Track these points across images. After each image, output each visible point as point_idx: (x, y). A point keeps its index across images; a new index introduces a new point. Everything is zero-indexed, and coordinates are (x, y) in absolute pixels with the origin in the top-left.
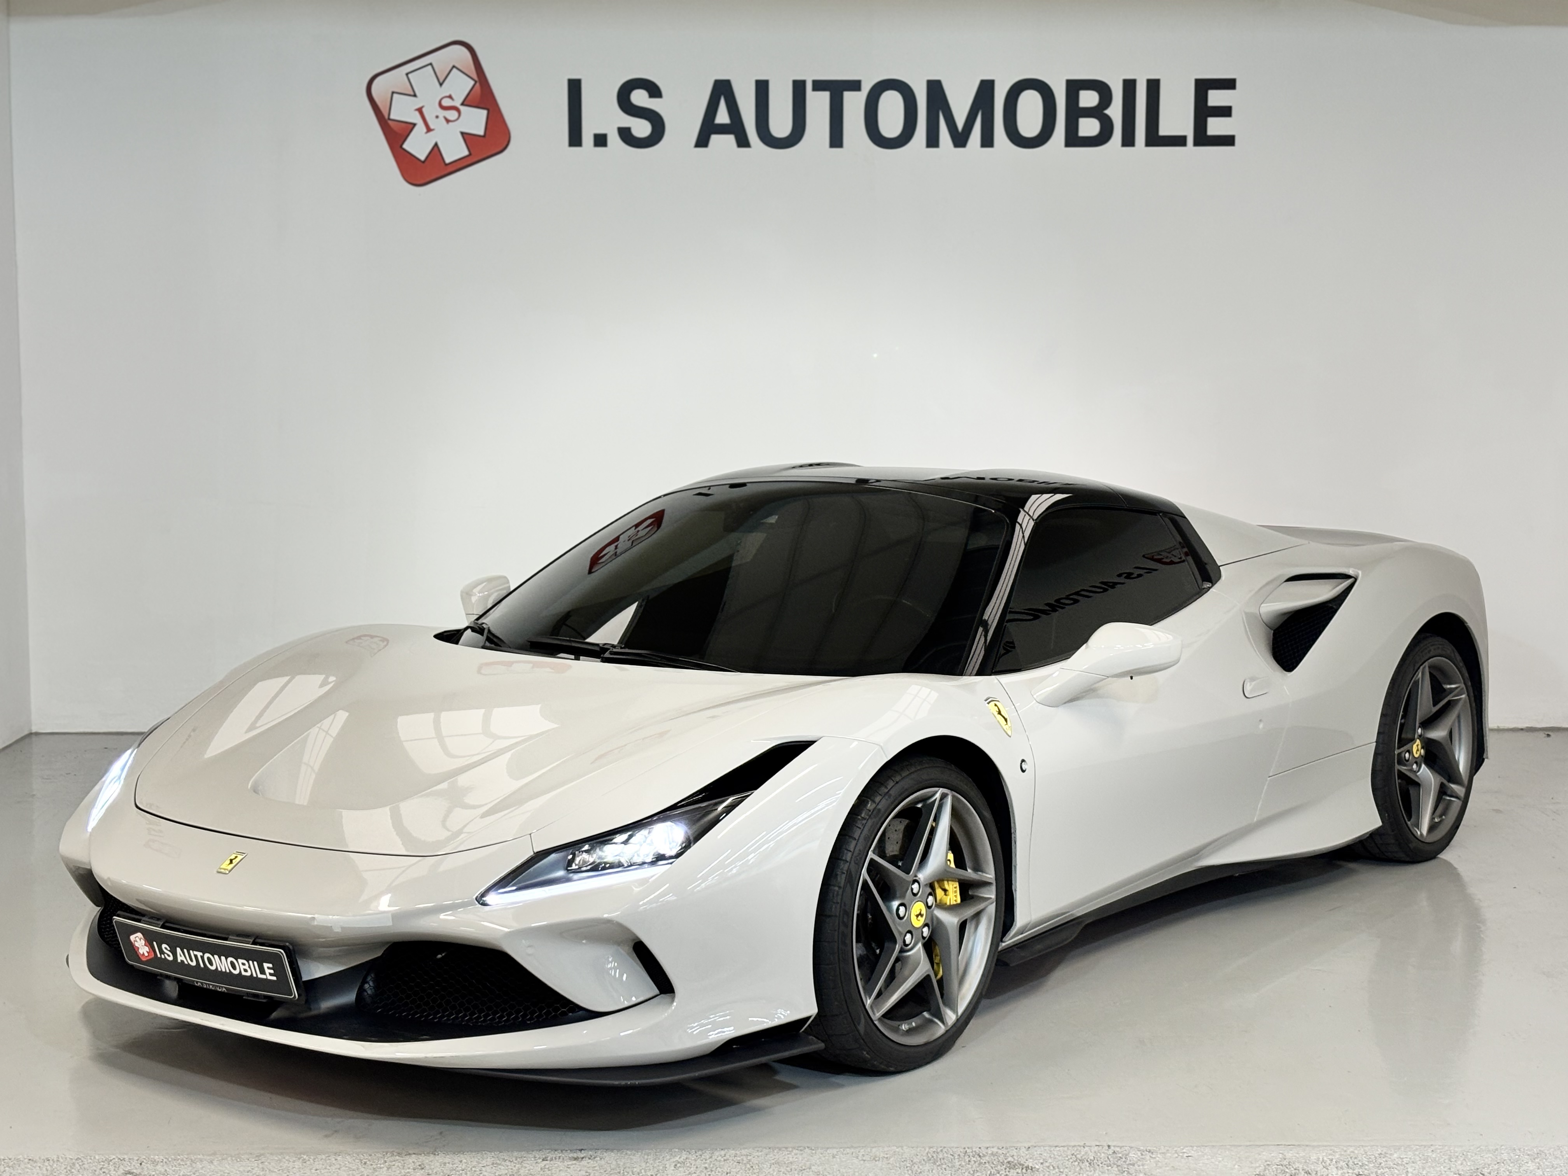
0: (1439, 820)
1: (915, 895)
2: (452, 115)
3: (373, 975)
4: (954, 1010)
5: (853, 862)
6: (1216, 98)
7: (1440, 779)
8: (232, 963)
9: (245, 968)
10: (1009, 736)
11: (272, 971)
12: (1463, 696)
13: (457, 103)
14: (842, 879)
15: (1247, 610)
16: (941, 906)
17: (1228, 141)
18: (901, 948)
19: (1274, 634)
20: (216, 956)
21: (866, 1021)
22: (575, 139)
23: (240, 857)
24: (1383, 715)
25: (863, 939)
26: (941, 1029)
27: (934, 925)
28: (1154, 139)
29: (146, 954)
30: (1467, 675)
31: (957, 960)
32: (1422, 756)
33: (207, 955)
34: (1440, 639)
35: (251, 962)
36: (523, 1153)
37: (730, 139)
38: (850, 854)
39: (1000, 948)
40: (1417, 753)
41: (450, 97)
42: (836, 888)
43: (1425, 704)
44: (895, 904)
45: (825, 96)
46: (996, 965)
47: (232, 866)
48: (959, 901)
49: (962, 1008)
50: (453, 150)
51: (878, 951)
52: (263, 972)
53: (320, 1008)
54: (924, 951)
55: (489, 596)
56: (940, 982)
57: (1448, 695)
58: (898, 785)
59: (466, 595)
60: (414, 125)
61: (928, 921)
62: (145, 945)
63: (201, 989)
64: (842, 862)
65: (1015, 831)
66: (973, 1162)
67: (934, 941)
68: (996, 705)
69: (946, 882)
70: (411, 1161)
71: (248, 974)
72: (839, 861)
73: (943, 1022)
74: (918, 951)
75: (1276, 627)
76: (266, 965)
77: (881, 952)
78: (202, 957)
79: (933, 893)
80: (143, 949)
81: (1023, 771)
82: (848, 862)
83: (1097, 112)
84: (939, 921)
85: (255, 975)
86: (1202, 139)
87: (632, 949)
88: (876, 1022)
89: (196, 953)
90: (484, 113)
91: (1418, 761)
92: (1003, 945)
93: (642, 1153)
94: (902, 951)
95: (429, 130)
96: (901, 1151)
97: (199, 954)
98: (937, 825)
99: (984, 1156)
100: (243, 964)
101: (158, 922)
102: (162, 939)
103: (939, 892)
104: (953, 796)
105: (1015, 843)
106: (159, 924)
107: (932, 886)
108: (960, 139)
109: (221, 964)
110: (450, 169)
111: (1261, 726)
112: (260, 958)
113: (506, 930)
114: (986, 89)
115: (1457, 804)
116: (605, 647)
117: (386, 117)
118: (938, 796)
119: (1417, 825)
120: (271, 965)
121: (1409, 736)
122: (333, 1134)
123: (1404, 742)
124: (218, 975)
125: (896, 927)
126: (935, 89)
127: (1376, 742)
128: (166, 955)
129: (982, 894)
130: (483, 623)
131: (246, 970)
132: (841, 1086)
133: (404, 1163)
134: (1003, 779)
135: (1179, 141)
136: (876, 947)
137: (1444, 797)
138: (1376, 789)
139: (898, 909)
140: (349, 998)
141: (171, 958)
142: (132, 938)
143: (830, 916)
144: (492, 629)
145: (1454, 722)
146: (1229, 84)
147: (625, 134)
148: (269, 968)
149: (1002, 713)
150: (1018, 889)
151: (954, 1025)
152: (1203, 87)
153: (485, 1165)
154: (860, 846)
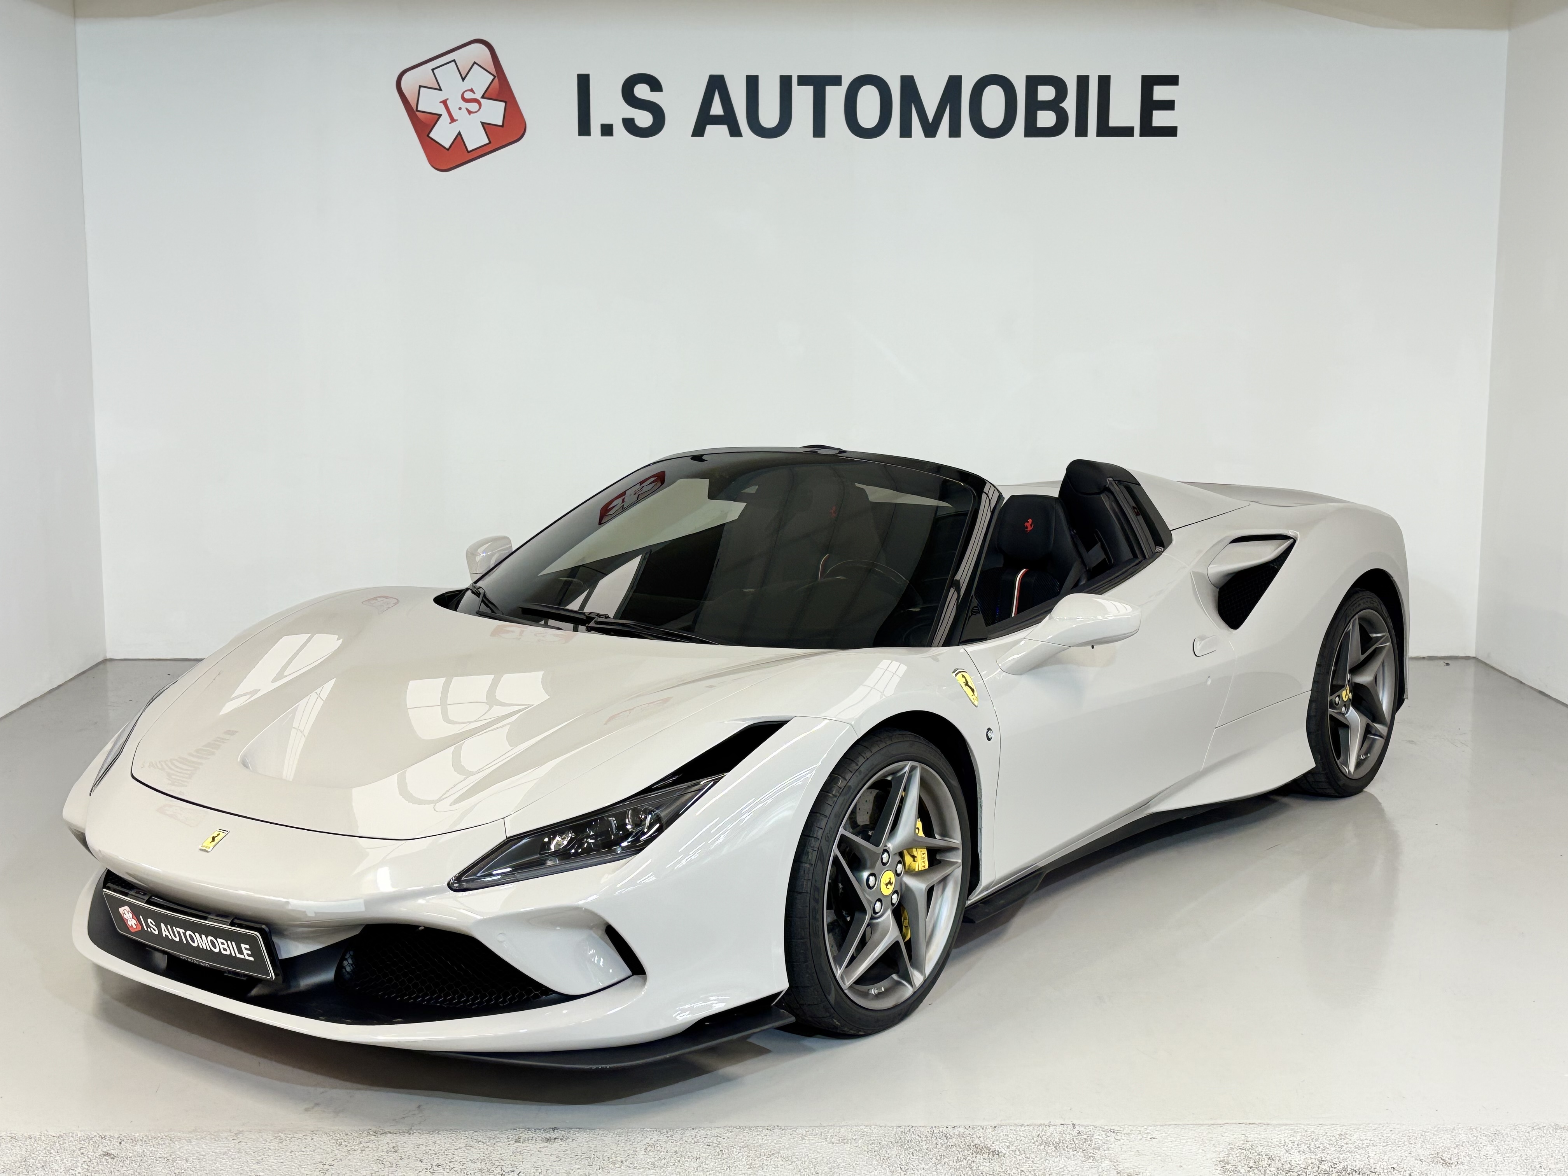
0: (1364, 757)
1: (884, 864)
2: (473, 106)
3: (352, 953)
4: (921, 970)
5: (824, 840)
6: (1160, 93)
7: (1366, 720)
8: (212, 942)
9: (225, 947)
10: (975, 706)
11: (249, 952)
12: (1388, 644)
13: (478, 96)
14: (813, 856)
15: (1196, 570)
16: (910, 872)
17: (1171, 132)
18: (872, 915)
19: (1220, 593)
20: (197, 934)
21: (836, 990)
22: (584, 129)
23: (222, 835)
24: (1318, 665)
25: (834, 906)
26: (908, 991)
27: (904, 893)
28: (1105, 130)
29: (135, 927)
30: (1391, 624)
31: (924, 922)
32: (1350, 699)
33: (188, 933)
34: (1368, 592)
35: (229, 942)
36: (496, 1133)
37: (724, 129)
38: (821, 832)
39: (966, 905)
40: (1345, 697)
41: (472, 90)
42: (807, 865)
43: (1354, 652)
44: (865, 874)
45: (809, 89)
46: (963, 922)
47: (214, 843)
48: (927, 867)
49: (929, 968)
50: (476, 139)
51: (848, 919)
52: (241, 952)
53: (299, 986)
54: (893, 917)
55: (492, 555)
56: (908, 945)
57: (1375, 644)
58: (867, 762)
59: (471, 554)
60: (440, 116)
61: (898, 889)
62: (133, 918)
63: (185, 962)
64: (813, 840)
65: (981, 796)
66: (940, 1145)
67: (902, 906)
68: (963, 676)
69: (914, 850)
70: (385, 1141)
71: (228, 953)
72: (811, 838)
73: (911, 985)
74: (887, 918)
75: (1221, 585)
76: (243, 946)
77: (852, 919)
78: (185, 934)
79: (902, 861)
80: (132, 922)
81: (989, 739)
82: (818, 839)
83: (1054, 105)
84: (908, 888)
85: (234, 955)
86: (1148, 129)
87: (604, 932)
88: (846, 991)
89: (178, 929)
90: (502, 105)
91: (1347, 704)
92: (969, 902)
93: (614, 1133)
94: (872, 918)
95: (453, 120)
96: (869, 1131)
97: (182, 931)
98: (906, 795)
99: (952, 1137)
100: (223, 944)
101: (143, 897)
102: (148, 914)
103: (908, 859)
104: (922, 769)
105: (981, 808)
106: (144, 899)
107: (901, 854)
108: (930, 130)
109: (202, 942)
110: (471, 156)
111: (1209, 682)
112: (238, 939)
113: (479, 917)
114: (954, 83)
115: (1380, 742)
116: (591, 615)
117: (415, 109)
118: (907, 769)
119: (1346, 763)
120: (248, 947)
121: (1340, 683)
122: (313, 1108)
123: (1336, 688)
124: (199, 951)
125: (865, 896)
126: (908, 83)
127: (1311, 690)
128: (151, 929)
129: (948, 858)
130: (480, 588)
131: (225, 950)
132: (811, 1050)
133: (379, 1145)
134: (970, 749)
135: (1127, 132)
136: (846, 915)
137: (1369, 736)
138: (1311, 732)
139: (868, 879)
140: (328, 976)
141: (156, 932)
142: (121, 910)
143: (800, 893)
144: (489, 596)
145: (1379, 668)
146: (1172, 80)
147: (630, 125)
148: (246, 949)
149: (970, 684)
150: (983, 851)
151: (922, 986)
152: (1149, 83)
153: (458, 1147)
154: (830, 824)
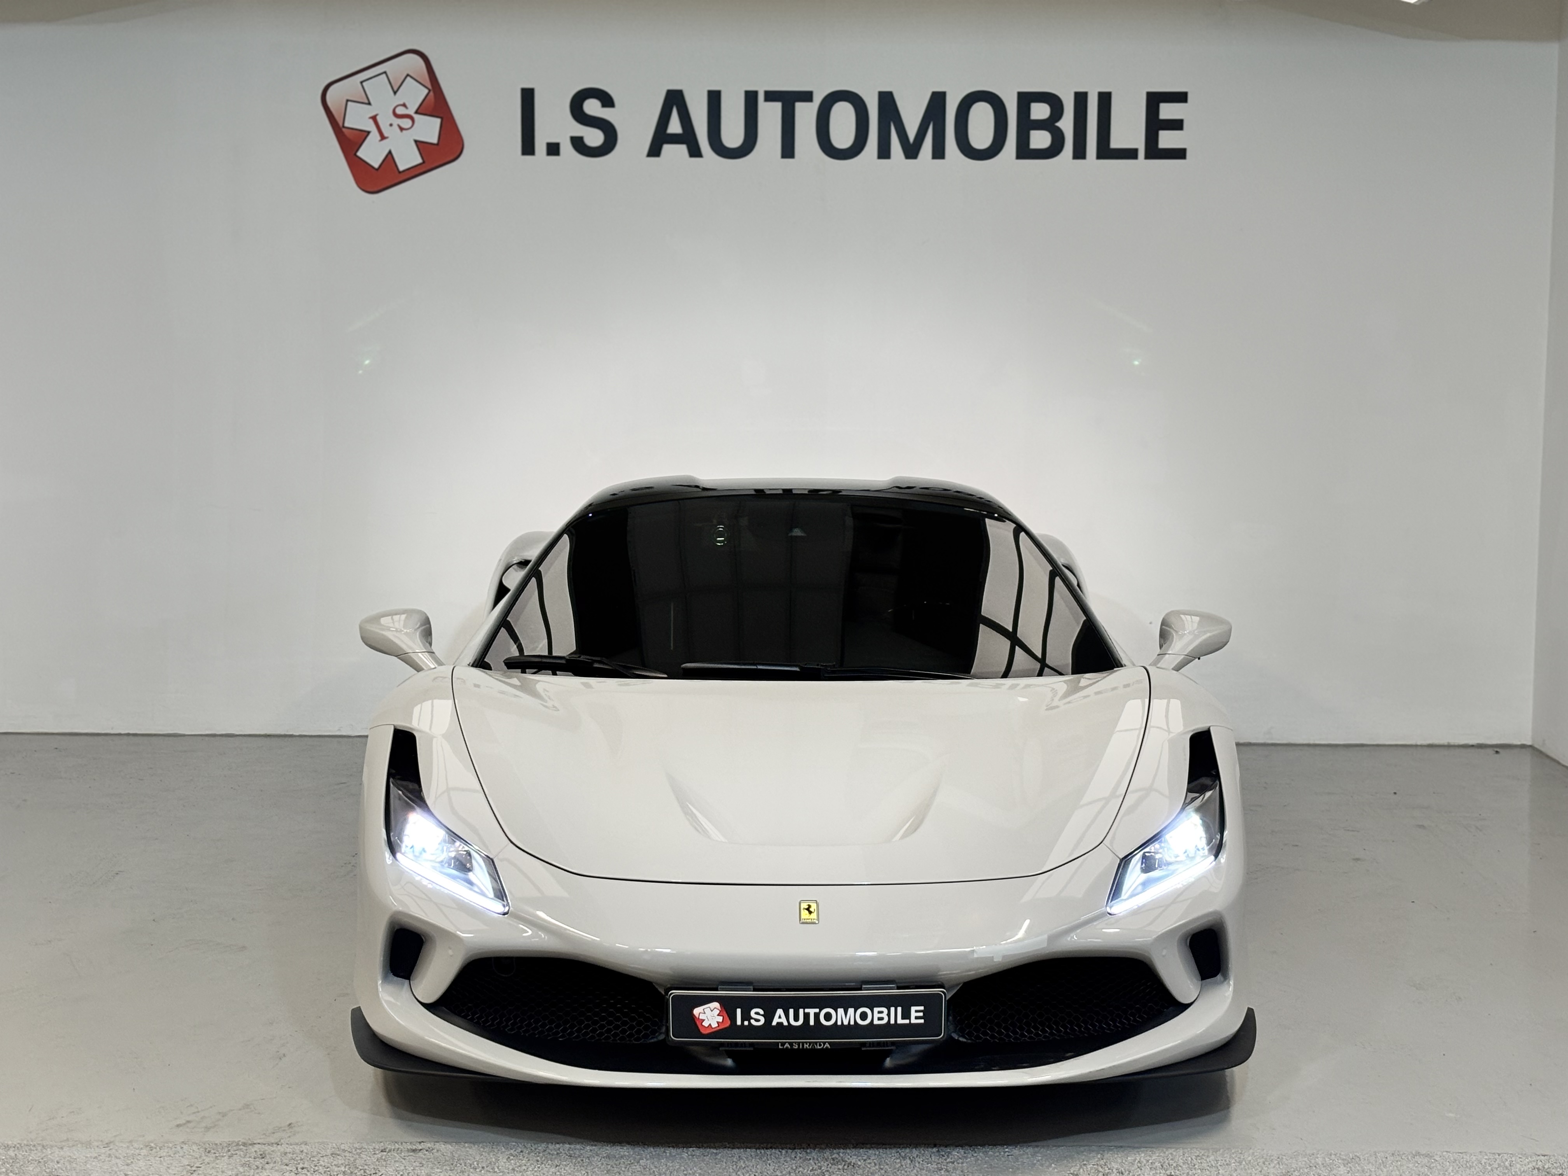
2: (406, 123)
6: (1167, 111)
13: (411, 111)
17: (1179, 154)
20: (840, 1010)
22: (528, 148)
28: (1105, 152)
29: (715, 1025)
33: (825, 1011)
35: (892, 1009)
37: (683, 149)
41: (404, 105)
45: (777, 106)
50: (408, 158)
52: (907, 1017)
60: (369, 133)
62: (719, 1015)
71: (884, 1022)
76: (914, 1009)
78: (817, 1014)
80: (713, 1021)
83: (1048, 125)
85: (893, 1022)
86: (1154, 151)
87: (1190, 941)
89: (808, 1010)
90: (437, 122)
95: (383, 137)
97: (813, 1011)
101: (746, 987)
106: (749, 989)
108: (911, 151)
109: (845, 1017)
110: (403, 177)
112: (910, 1003)
114: (938, 101)
117: (341, 124)
124: (831, 1030)
126: (887, 101)
131: (880, 1019)
135: (1131, 154)
141: (760, 1023)
142: (698, 1009)
146: (1181, 97)
147: (578, 144)
148: (917, 1011)
152: (1154, 100)
